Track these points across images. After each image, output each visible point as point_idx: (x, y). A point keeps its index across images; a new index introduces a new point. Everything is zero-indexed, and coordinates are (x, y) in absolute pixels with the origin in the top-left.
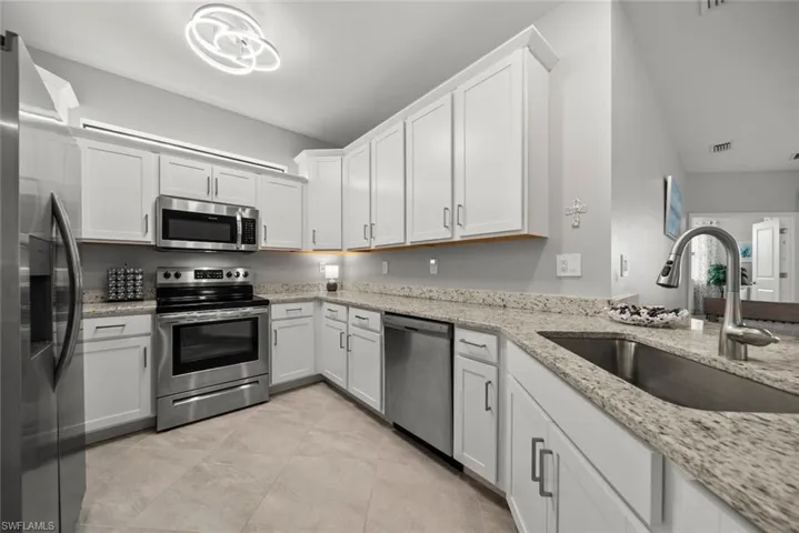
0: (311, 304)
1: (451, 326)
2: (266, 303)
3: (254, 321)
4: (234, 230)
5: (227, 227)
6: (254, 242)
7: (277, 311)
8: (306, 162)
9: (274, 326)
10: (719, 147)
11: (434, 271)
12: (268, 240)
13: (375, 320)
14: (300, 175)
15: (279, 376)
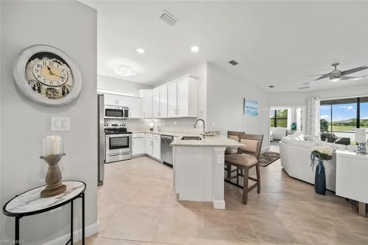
0: (143, 134)
1: (173, 137)
2: (131, 133)
3: (128, 137)
4: (122, 113)
5: (120, 113)
6: (127, 116)
7: (134, 135)
8: (143, 93)
9: (133, 139)
10: (271, 87)
11: (176, 124)
12: (131, 115)
13: (159, 137)
14: (140, 97)
15: (135, 153)
